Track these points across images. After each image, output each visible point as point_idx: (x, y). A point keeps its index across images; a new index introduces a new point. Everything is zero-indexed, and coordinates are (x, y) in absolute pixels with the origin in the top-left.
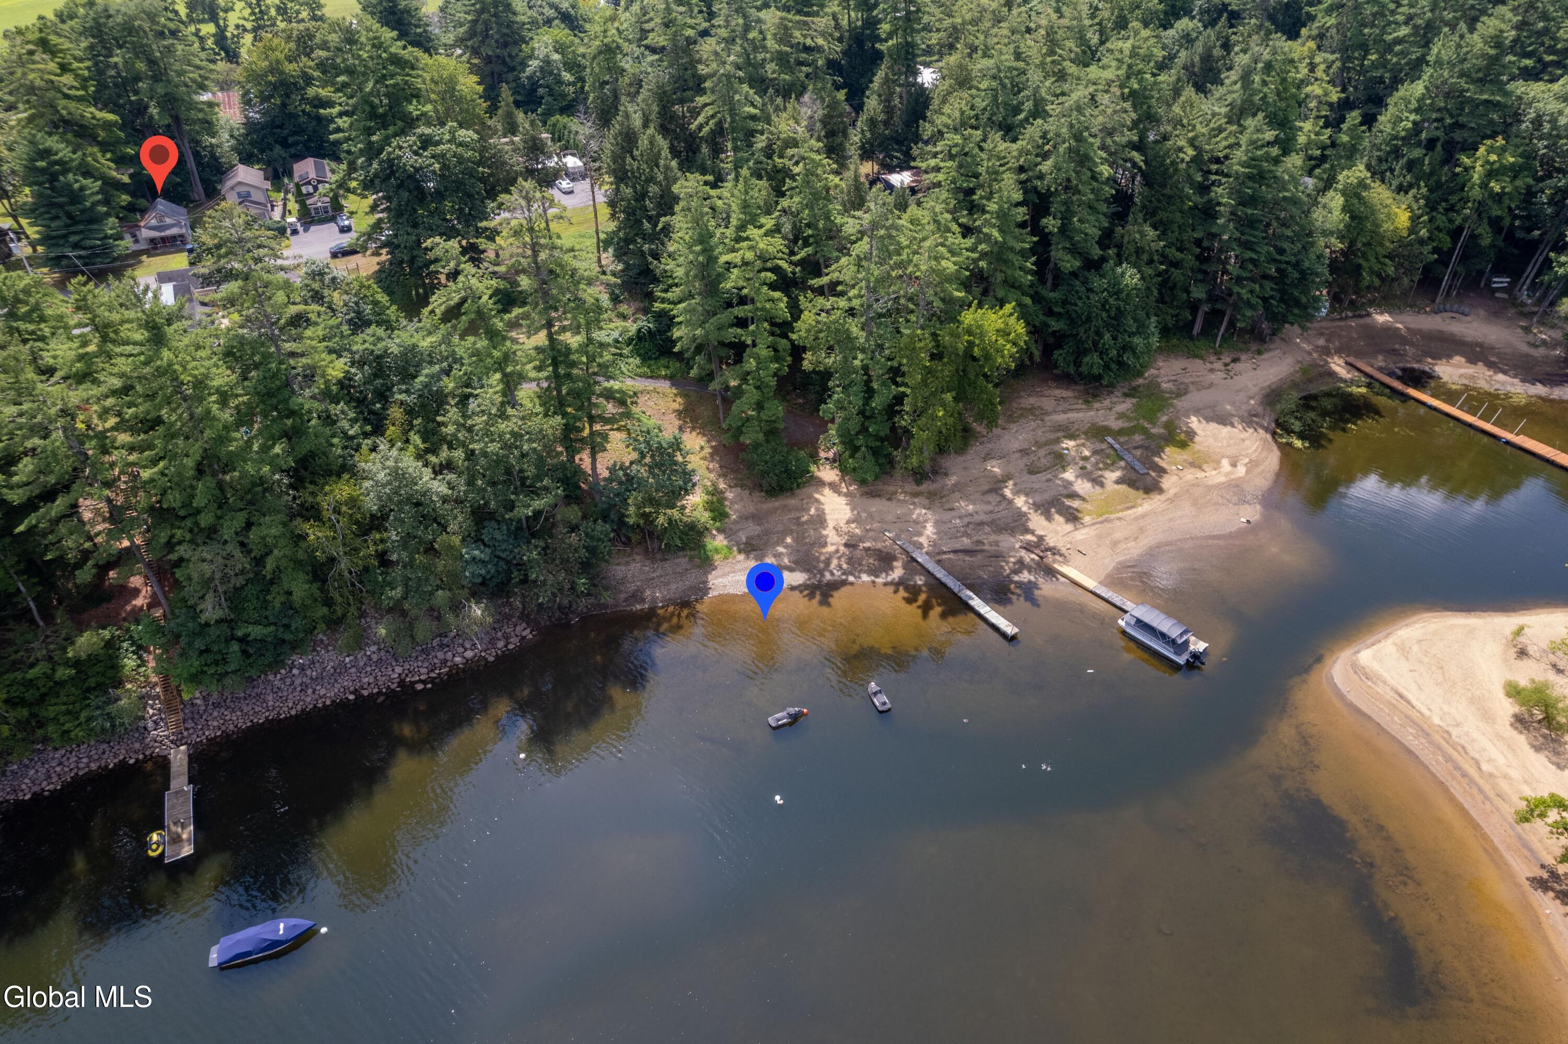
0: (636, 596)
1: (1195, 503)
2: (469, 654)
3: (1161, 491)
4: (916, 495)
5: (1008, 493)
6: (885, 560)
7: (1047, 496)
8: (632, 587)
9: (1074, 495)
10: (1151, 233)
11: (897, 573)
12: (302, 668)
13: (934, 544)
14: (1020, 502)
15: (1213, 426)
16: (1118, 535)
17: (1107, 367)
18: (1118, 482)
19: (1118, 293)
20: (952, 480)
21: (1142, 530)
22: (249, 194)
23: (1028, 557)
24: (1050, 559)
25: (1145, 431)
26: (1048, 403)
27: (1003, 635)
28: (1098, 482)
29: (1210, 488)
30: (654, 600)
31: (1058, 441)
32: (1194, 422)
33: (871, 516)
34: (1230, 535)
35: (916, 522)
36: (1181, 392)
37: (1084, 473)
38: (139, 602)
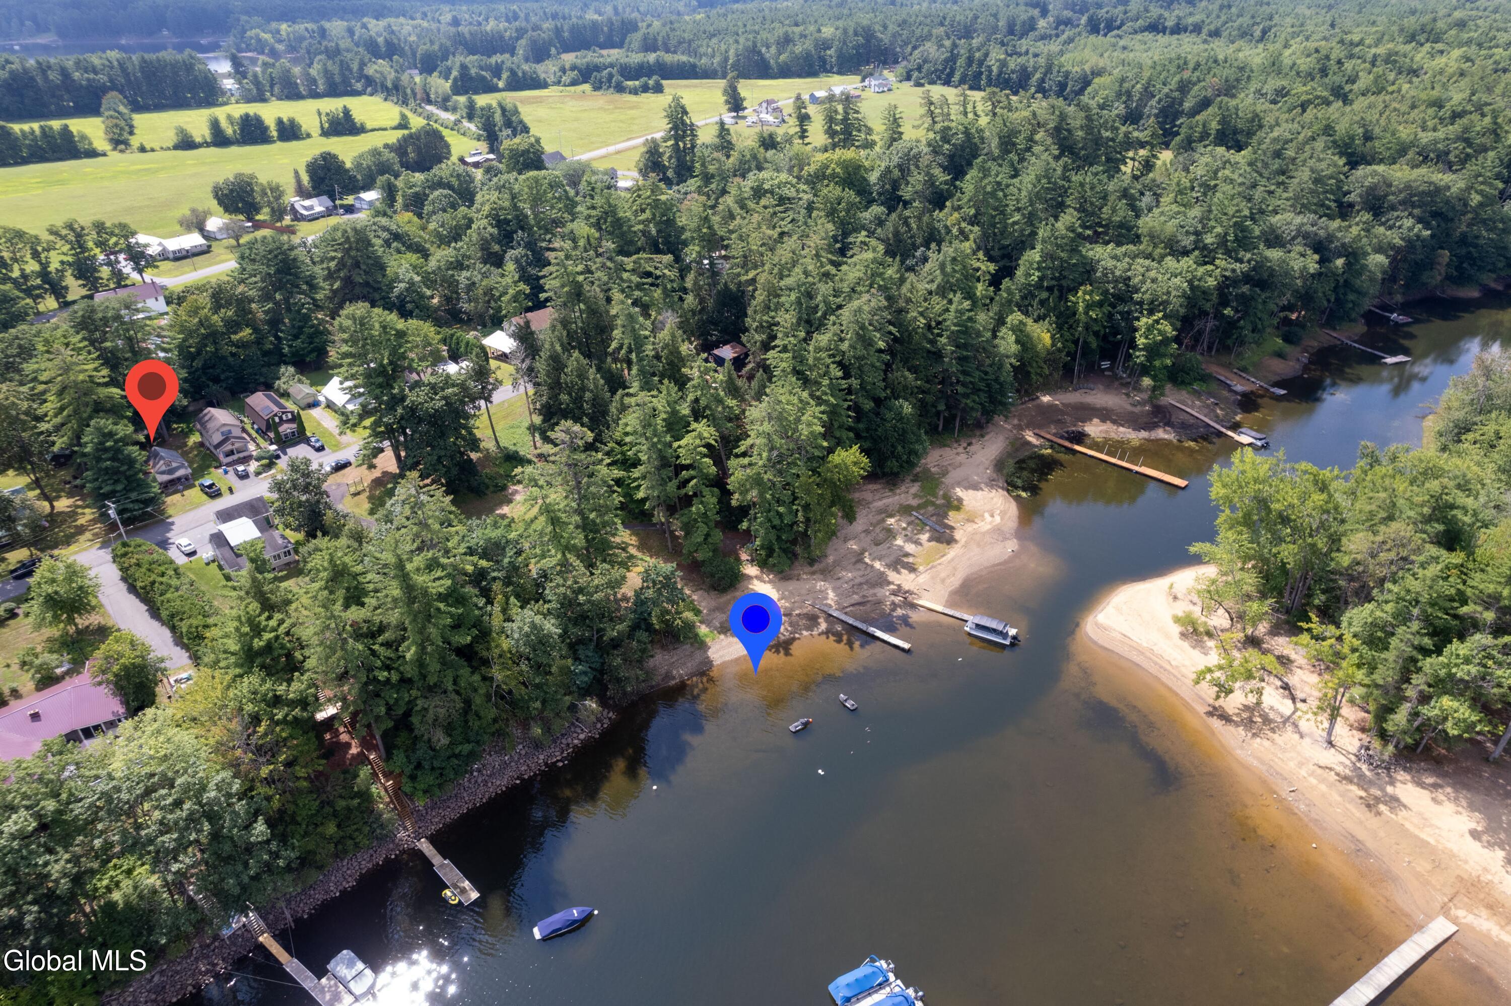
0: (668, 676)
1: (979, 545)
3: (956, 541)
4: (813, 573)
5: (867, 560)
6: (812, 620)
7: (892, 558)
8: (663, 671)
9: (907, 555)
11: (823, 626)
13: (837, 603)
14: (877, 565)
15: (971, 492)
16: (943, 575)
17: (901, 466)
18: (930, 540)
19: (902, 418)
20: (831, 559)
21: (955, 569)
23: (898, 599)
24: (910, 598)
25: (933, 504)
26: (868, 496)
27: (903, 650)
28: (918, 543)
29: (984, 534)
30: (681, 676)
31: (883, 520)
32: (959, 492)
33: (791, 593)
34: (1006, 562)
35: (821, 591)
36: (945, 473)
37: (908, 539)
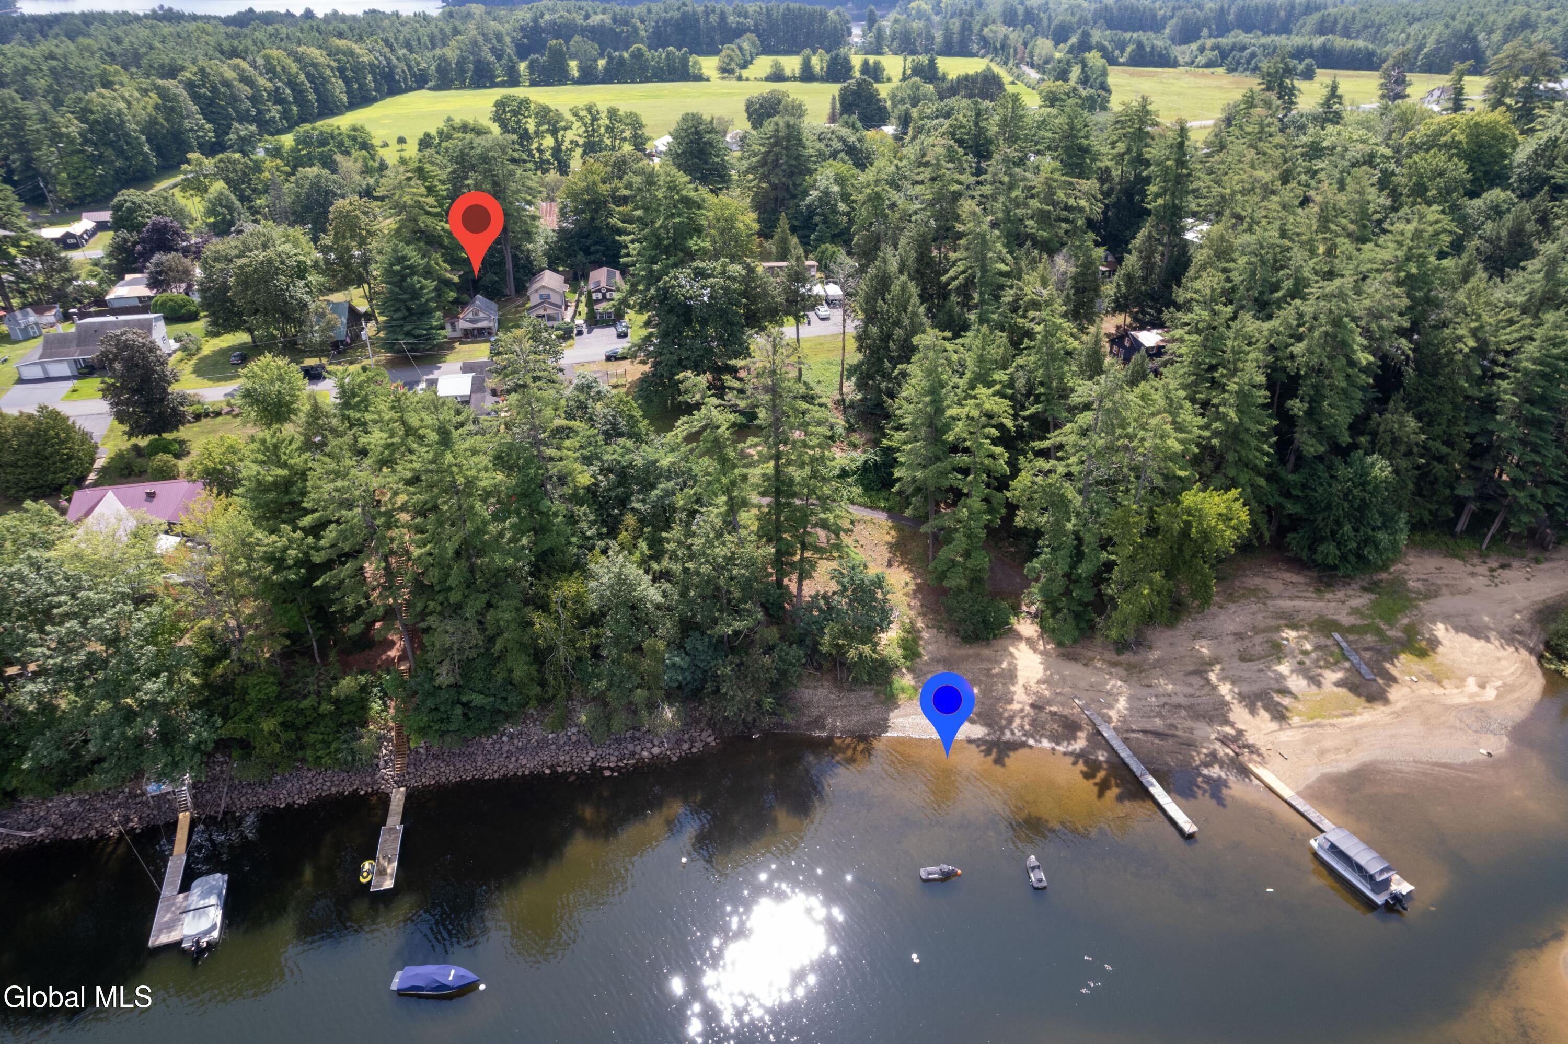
1: (1426, 721)
2: (656, 751)
3: (1386, 701)
4: (1114, 664)
5: (1213, 677)
6: (1070, 728)
7: (1255, 688)
9: (1285, 692)
10: (1412, 423)
11: (1080, 744)
12: (511, 736)
13: (1124, 719)
14: (1225, 689)
15: (1463, 638)
16: (1328, 744)
17: (1344, 558)
18: (1338, 684)
19: (1364, 484)
20: (1155, 655)
21: (1356, 742)
22: (548, 297)
23: (1224, 751)
24: (1246, 757)
25: (1379, 632)
26: (1274, 587)
27: (1180, 831)
28: (1315, 681)
29: (1448, 708)
30: (834, 729)
31: (1278, 629)
32: (1440, 630)
33: (1063, 679)
35: (1109, 693)
36: (1431, 594)
37: (1302, 669)
38: (393, 653)
